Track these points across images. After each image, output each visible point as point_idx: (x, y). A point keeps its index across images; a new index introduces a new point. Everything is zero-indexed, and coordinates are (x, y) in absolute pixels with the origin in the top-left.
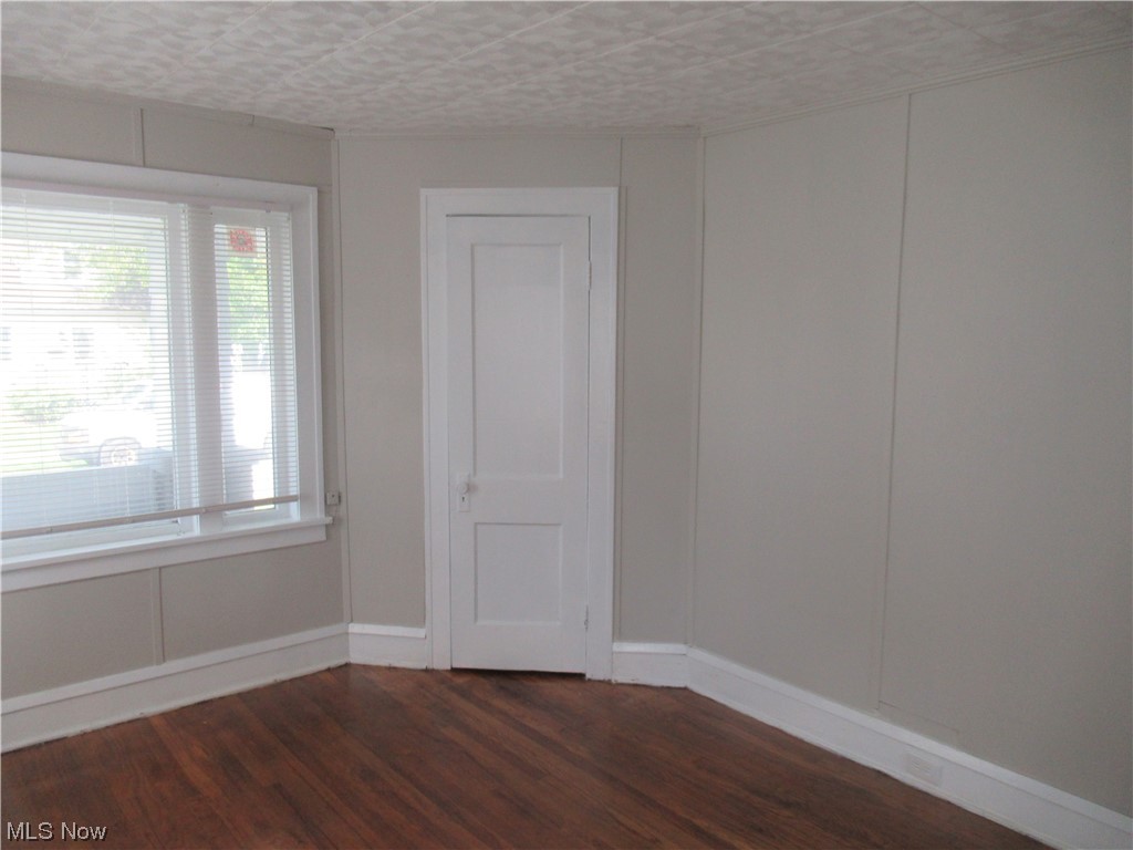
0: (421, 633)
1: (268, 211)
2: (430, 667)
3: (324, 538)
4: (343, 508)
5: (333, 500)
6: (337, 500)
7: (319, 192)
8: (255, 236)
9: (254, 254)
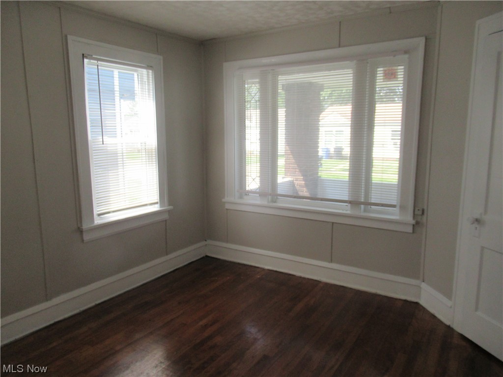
0: (450, 303)
1: (394, 56)
2: (451, 326)
3: (411, 231)
4: (425, 217)
5: (419, 213)
6: (421, 213)
7: (426, 39)
8: (397, 69)
9: (396, 79)
